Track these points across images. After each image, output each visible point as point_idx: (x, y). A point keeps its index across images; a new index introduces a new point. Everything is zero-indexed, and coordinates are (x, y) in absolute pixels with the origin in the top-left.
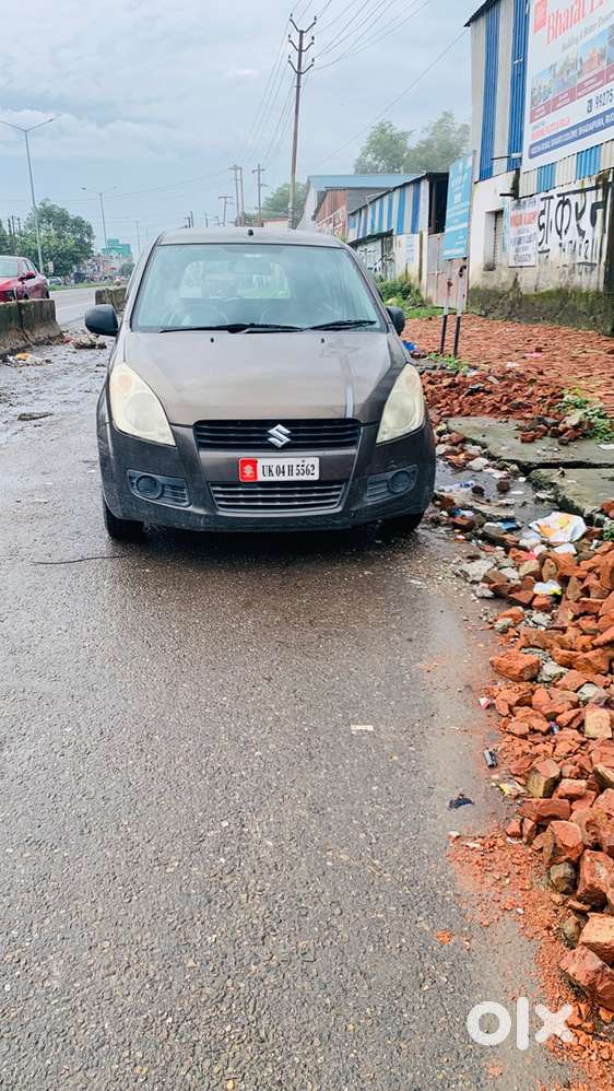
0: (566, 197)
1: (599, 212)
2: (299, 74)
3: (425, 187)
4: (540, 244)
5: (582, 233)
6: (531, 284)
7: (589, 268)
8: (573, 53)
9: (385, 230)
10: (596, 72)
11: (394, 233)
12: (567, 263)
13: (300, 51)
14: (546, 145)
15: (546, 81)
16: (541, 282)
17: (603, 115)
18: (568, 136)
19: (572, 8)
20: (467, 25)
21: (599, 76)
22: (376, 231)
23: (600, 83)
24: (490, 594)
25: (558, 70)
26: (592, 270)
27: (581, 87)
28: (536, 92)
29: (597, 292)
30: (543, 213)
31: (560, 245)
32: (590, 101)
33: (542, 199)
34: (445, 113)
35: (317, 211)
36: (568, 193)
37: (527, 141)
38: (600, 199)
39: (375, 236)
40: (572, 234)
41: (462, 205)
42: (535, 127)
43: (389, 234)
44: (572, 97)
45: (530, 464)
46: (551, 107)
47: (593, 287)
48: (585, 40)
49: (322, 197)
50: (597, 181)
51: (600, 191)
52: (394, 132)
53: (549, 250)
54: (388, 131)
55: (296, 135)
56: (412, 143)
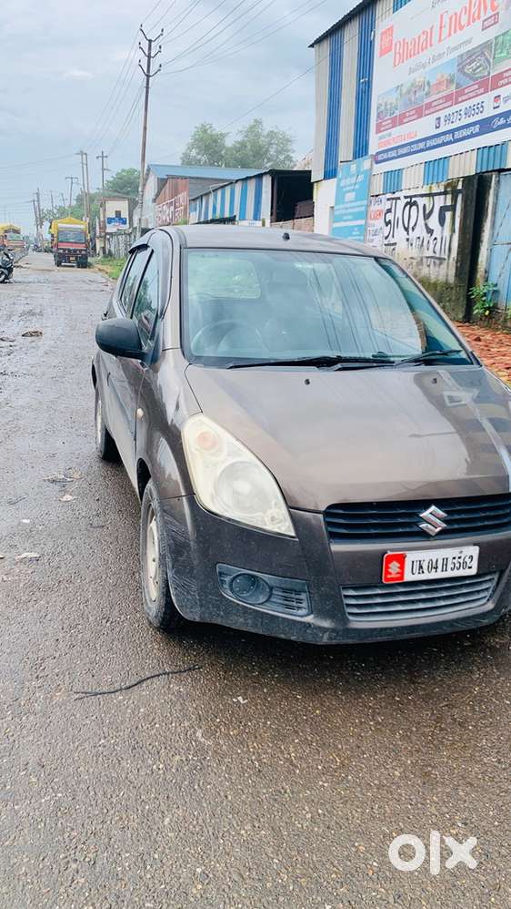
0: (413, 199)
1: (448, 215)
2: (148, 76)
3: (267, 181)
4: (386, 238)
5: (430, 231)
7: (437, 262)
8: (419, 77)
9: (227, 215)
10: (444, 94)
11: (237, 219)
12: (415, 256)
13: (149, 57)
14: (393, 154)
15: (393, 99)
17: (452, 132)
18: (415, 148)
19: (419, 38)
20: (312, 46)
21: (448, 98)
22: (218, 216)
23: (449, 103)
25: (404, 91)
26: (441, 264)
27: (429, 106)
28: (383, 108)
29: (446, 283)
30: (389, 211)
31: (408, 240)
32: (439, 119)
33: (388, 199)
34: (256, 121)
35: (157, 195)
36: (415, 196)
37: (373, 150)
38: (449, 203)
39: (217, 220)
40: (420, 231)
41: (358, 203)
42: (381, 138)
43: (232, 219)
44: (420, 113)
46: (399, 121)
47: (442, 278)
48: (435, 65)
49: (162, 183)
50: (446, 187)
51: (449, 197)
52: (214, 133)
53: (395, 244)
54: (209, 131)
55: (145, 128)
56: (229, 142)
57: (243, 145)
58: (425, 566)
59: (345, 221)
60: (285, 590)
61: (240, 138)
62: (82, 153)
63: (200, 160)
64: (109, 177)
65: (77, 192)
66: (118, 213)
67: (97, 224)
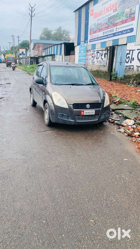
0: (98, 51)
1: (106, 55)
2: (31, 17)
3: (63, 45)
4: (92, 60)
5: (102, 59)
6: (90, 69)
7: (104, 66)
8: (99, 22)
10: (105, 26)
11: (55, 55)
12: (99, 65)
13: (32, 12)
14: (94, 40)
15: (93, 27)
16: (92, 68)
17: (107, 36)
18: (99, 39)
19: (99, 12)
20: (74, 12)
21: (106, 27)
22: (50, 54)
23: (106, 29)
24: (127, 135)
25: (96, 25)
26: (105, 67)
27: (102, 29)
28: (91, 29)
29: (106, 72)
30: (93, 54)
31: (97, 61)
32: (104, 32)
33: (93, 51)
34: (60, 27)
35: (34, 48)
36: (99, 51)
37: (89, 39)
38: (106, 52)
40: (100, 59)
41: (84, 53)
42: (91, 36)
43: (54, 55)
44: (100, 30)
45: (113, 109)
46: (95, 32)
47: (105, 70)
48: (102, 20)
49: (35, 45)
50: (106, 49)
51: (106, 51)
52: (48, 30)
53: (94, 62)
54: (47, 30)
55: (31, 31)
56: (52, 33)
57: (56, 33)
58: (87, 113)
59: (81, 57)
60: (67, 116)
61: (55, 32)
62: (13, 36)
63: (45, 38)
64: (20, 42)
65: (11, 46)
66: (23, 52)
67: (17, 55)
